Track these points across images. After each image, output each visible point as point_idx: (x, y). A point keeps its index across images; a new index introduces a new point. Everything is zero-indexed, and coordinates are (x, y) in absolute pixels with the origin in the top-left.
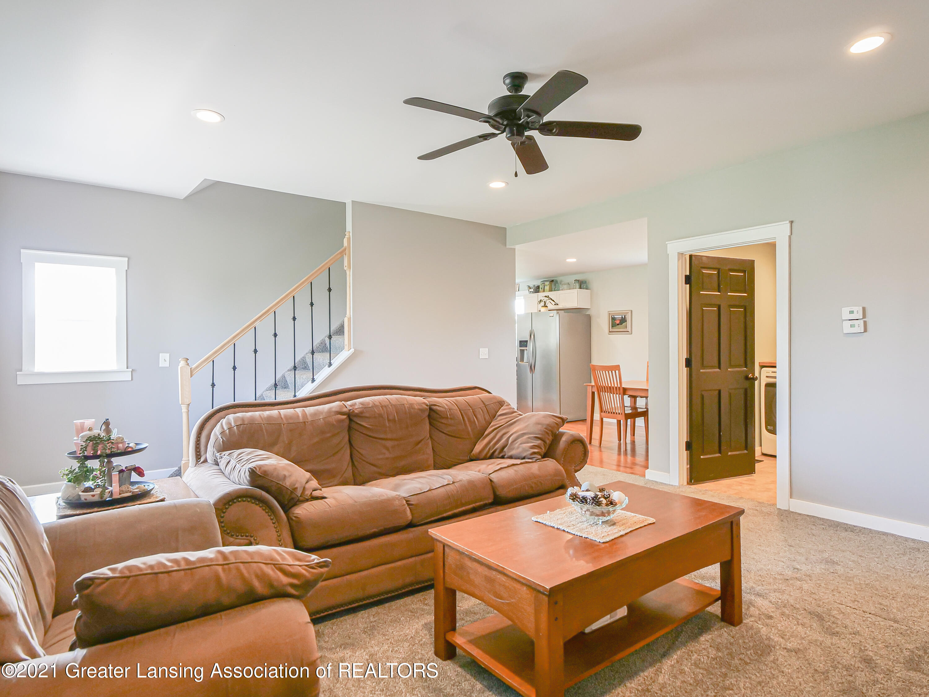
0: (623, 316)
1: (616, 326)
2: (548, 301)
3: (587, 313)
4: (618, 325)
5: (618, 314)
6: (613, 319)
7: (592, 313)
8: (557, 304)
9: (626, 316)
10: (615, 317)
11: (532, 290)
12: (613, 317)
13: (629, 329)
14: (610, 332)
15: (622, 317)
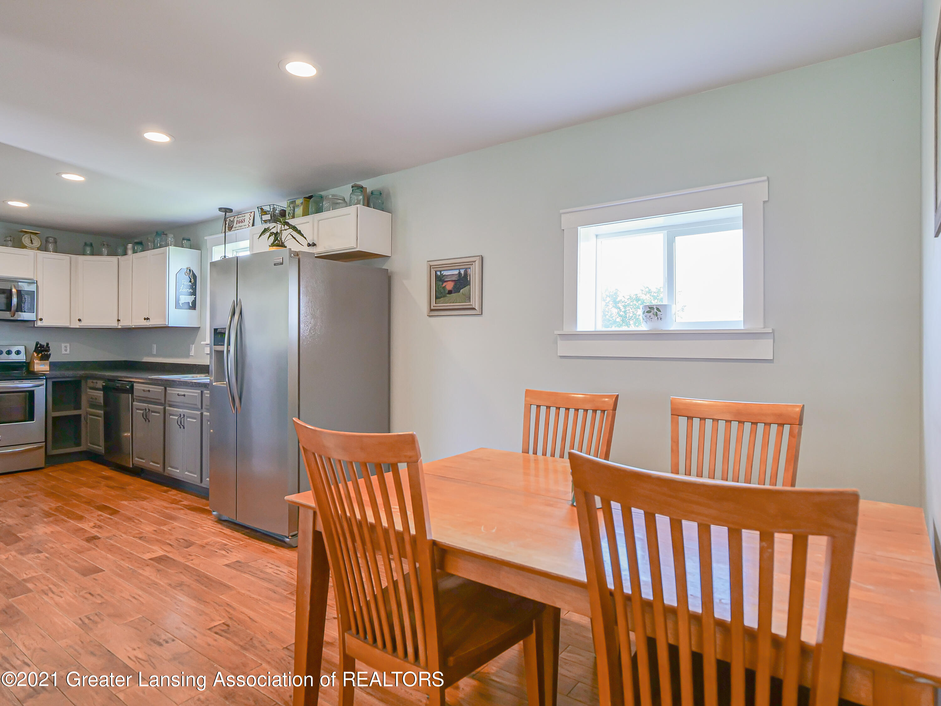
0: (462, 272)
1: (444, 296)
2: (285, 234)
3: (385, 267)
4: (450, 292)
5: (451, 267)
6: (440, 279)
7: (393, 266)
8: (314, 245)
9: (469, 271)
10: (445, 273)
11: (268, 217)
12: (439, 273)
13: (475, 302)
14: (432, 310)
15: (460, 273)
